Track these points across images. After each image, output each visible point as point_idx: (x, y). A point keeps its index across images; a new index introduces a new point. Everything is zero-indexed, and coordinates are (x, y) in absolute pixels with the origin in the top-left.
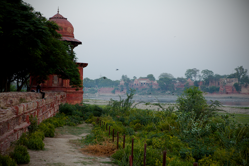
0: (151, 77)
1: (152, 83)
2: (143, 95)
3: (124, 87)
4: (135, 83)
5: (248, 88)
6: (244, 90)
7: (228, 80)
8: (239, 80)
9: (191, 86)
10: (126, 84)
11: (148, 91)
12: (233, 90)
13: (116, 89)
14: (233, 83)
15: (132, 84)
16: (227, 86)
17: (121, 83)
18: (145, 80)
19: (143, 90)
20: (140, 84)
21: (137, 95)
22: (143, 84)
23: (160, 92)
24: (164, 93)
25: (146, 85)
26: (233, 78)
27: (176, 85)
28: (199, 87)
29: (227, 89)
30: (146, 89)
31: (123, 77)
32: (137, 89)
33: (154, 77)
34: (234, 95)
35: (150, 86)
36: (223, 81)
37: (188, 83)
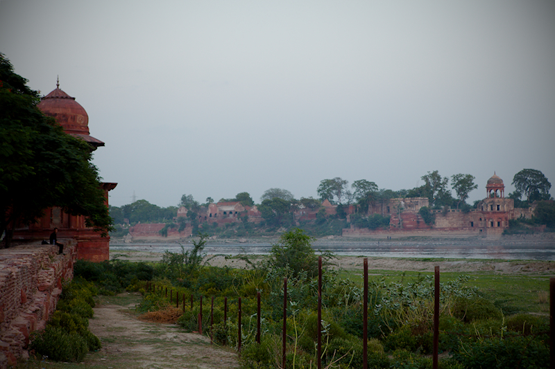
0: (244, 199)
1: (246, 212)
2: (229, 237)
3: (187, 222)
4: (209, 211)
5: (451, 218)
6: (441, 222)
7: (408, 200)
8: (431, 201)
9: (331, 216)
10: (192, 216)
11: (239, 228)
12: (418, 222)
13: (168, 226)
14: (419, 208)
15: (203, 215)
16: (405, 214)
17: (179, 212)
18: (231, 205)
19: (227, 226)
20: (222, 213)
21: (214, 237)
22: (228, 213)
23: (264, 231)
24: (272, 232)
25: (234, 215)
26: (419, 196)
27: (298, 214)
28: (348, 216)
29: (407, 219)
30: (234, 225)
31: (184, 199)
32: (215, 225)
33: (251, 199)
34: (420, 233)
35: (244, 217)
36: (397, 203)
37: (324, 210)
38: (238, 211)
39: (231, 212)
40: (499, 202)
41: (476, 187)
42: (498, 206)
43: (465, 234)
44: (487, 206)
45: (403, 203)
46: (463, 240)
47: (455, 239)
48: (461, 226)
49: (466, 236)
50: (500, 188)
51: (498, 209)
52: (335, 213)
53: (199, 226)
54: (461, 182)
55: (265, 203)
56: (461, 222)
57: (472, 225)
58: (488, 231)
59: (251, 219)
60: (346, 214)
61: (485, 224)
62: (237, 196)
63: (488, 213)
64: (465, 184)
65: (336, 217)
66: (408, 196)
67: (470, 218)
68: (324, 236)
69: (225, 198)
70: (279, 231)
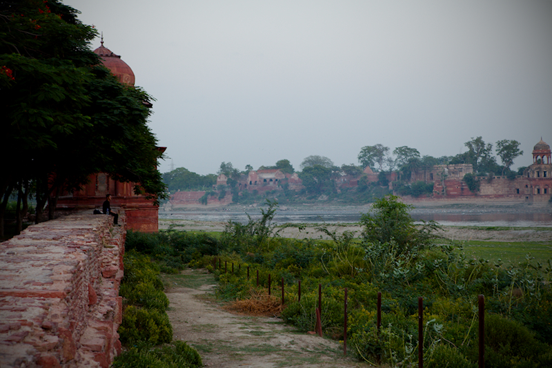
0: (284, 166)
1: (286, 179)
3: (227, 190)
4: (249, 179)
5: (496, 185)
6: (486, 189)
7: (452, 167)
8: (475, 168)
9: (373, 183)
10: (232, 183)
11: (280, 196)
12: (462, 189)
13: (208, 194)
14: (463, 174)
15: (243, 182)
16: (449, 181)
17: (218, 180)
18: (271, 173)
19: (268, 193)
20: (262, 181)
21: (255, 205)
22: (268, 180)
23: (305, 198)
24: (313, 200)
25: (275, 183)
26: (463, 163)
27: (339, 182)
28: (390, 184)
29: (450, 186)
30: (274, 192)
31: (223, 166)
32: (256, 192)
33: (291, 166)
34: (465, 201)
35: (284, 184)
36: (441, 170)
37: (365, 177)
38: (279, 178)
39: (271, 180)
40: (545, 168)
41: (521, 153)
42: (545, 172)
43: (511, 201)
44: (533, 172)
45: (446, 169)
46: (508, 207)
47: (501, 207)
48: (506, 193)
49: (511, 204)
50: (547, 154)
51: (545, 176)
52: (376, 181)
53: (240, 194)
54: (506, 148)
55: (306, 170)
56: (507, 189)
57: (518, 192)
58: (535, 198)
59: (292, 187)
60: (388, 181)
61: (532, 191)
62: (277, 164)
63: (534, 179)
64: (510, 150)
65: (378, 184)
66: (451, 163)
67: (516, 185)
68: (366, 203)
69: (265, 166)
70: (320, 199)
